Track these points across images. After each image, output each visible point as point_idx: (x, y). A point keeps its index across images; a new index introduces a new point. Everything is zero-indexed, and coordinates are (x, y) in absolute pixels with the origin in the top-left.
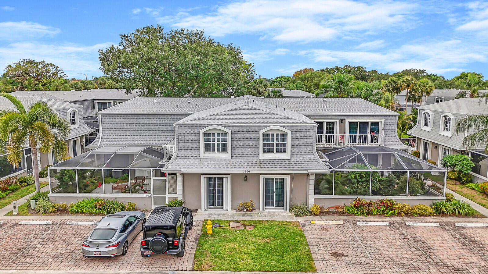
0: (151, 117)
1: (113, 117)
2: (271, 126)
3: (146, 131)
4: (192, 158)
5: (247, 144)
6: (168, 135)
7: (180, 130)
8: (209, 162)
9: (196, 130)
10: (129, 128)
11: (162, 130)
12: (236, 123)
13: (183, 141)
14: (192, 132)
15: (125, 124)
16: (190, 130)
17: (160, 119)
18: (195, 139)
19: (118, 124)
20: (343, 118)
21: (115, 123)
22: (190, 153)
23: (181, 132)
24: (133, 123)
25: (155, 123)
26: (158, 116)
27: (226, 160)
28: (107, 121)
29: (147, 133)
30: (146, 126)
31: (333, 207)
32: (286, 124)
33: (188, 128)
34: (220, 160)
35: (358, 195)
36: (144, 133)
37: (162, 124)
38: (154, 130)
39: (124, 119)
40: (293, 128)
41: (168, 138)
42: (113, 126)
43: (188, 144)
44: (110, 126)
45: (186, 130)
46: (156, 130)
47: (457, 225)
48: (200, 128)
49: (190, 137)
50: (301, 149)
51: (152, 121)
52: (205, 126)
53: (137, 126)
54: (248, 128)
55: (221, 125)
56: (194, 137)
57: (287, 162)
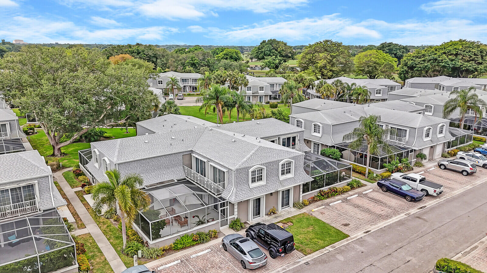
0: (159, 158)
1: (127, 164)
2: (284, 159)
3: (156, 170)
4: (245, 189)
5: (272, 173)
6: (173, 169)
7: (237, 173)
8: (255, 190)
9: (246, 170)
10: (141, 170)
11: (168, 166)
12: (267, 161)
13: (239, 180)
14: (244, 172)
15: (138, 168)
16: (243, 171)
17: (166, 159)
18: (246, 177)
19: (132, 169)
20: (279, 137)
21: (129, 168)
22: (243, 186)
23: (238, 174)
24: (145, 165)
25: (163, 162)
26: (165, 156)
27: (264, 186)
28: (123, 168)
29: (157, 171)
30: (155, 166)
31: (310, 198)
32: (290, 156)
33: (242, 170)
34: (260, 187)
35: (320, 188)
36: (154, 172)
37: (168, 162)
38: (162, 168)
39: (137, 164)
40: (294, 158)
41: (173, 172)
42: (128, 172)
43: (242, 181)
44: (125, 172)
45: (241, 172)
46: (163, 167)
47: (364, 193)
48: (248, 168)
49: (243, 176)
50: (297, 169)
51: (160, 161)
52: (251, 167)
53: (149, 167)
54: (273, 163)
55: (259, 164)
56: (245, 175)
57: (293, 179)
